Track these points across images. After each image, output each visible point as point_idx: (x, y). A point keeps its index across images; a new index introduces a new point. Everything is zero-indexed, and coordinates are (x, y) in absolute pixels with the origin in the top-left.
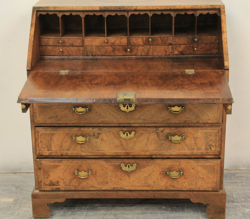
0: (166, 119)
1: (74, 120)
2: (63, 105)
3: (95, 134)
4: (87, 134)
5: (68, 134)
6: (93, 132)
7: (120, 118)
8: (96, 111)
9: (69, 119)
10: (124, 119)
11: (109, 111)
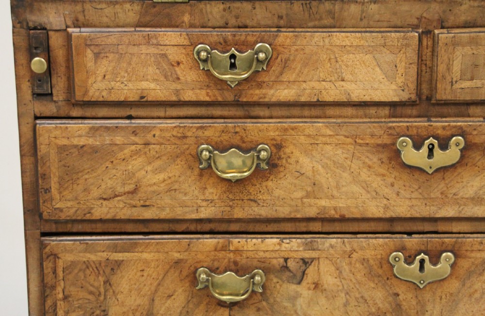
1: (204, 204)
2: (162, 144)
3: (291, 264)
4: (255, 263)
5: (178, 262)
6: (283, 254)
7: (395, 195)
8: (298, 168)
9: (184, 201)
10: (414, 202)
11: (353, 165)
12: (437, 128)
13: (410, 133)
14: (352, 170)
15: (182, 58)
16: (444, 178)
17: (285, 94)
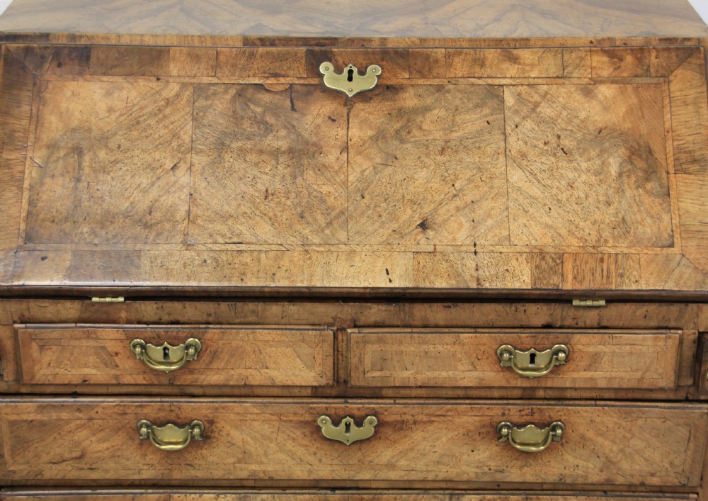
0: (490, 469)
1: (145, 467)
2: (104, 419)
7: (317, 462)
8: (229, 439)
9: (126, 465)
10: (335, 467)
11: (279, 438)
12: (352, 409)
13: (329, 412)
14: (278, 441)
15: (119, 349)
16: (360, 449)
17: (214, 378)
